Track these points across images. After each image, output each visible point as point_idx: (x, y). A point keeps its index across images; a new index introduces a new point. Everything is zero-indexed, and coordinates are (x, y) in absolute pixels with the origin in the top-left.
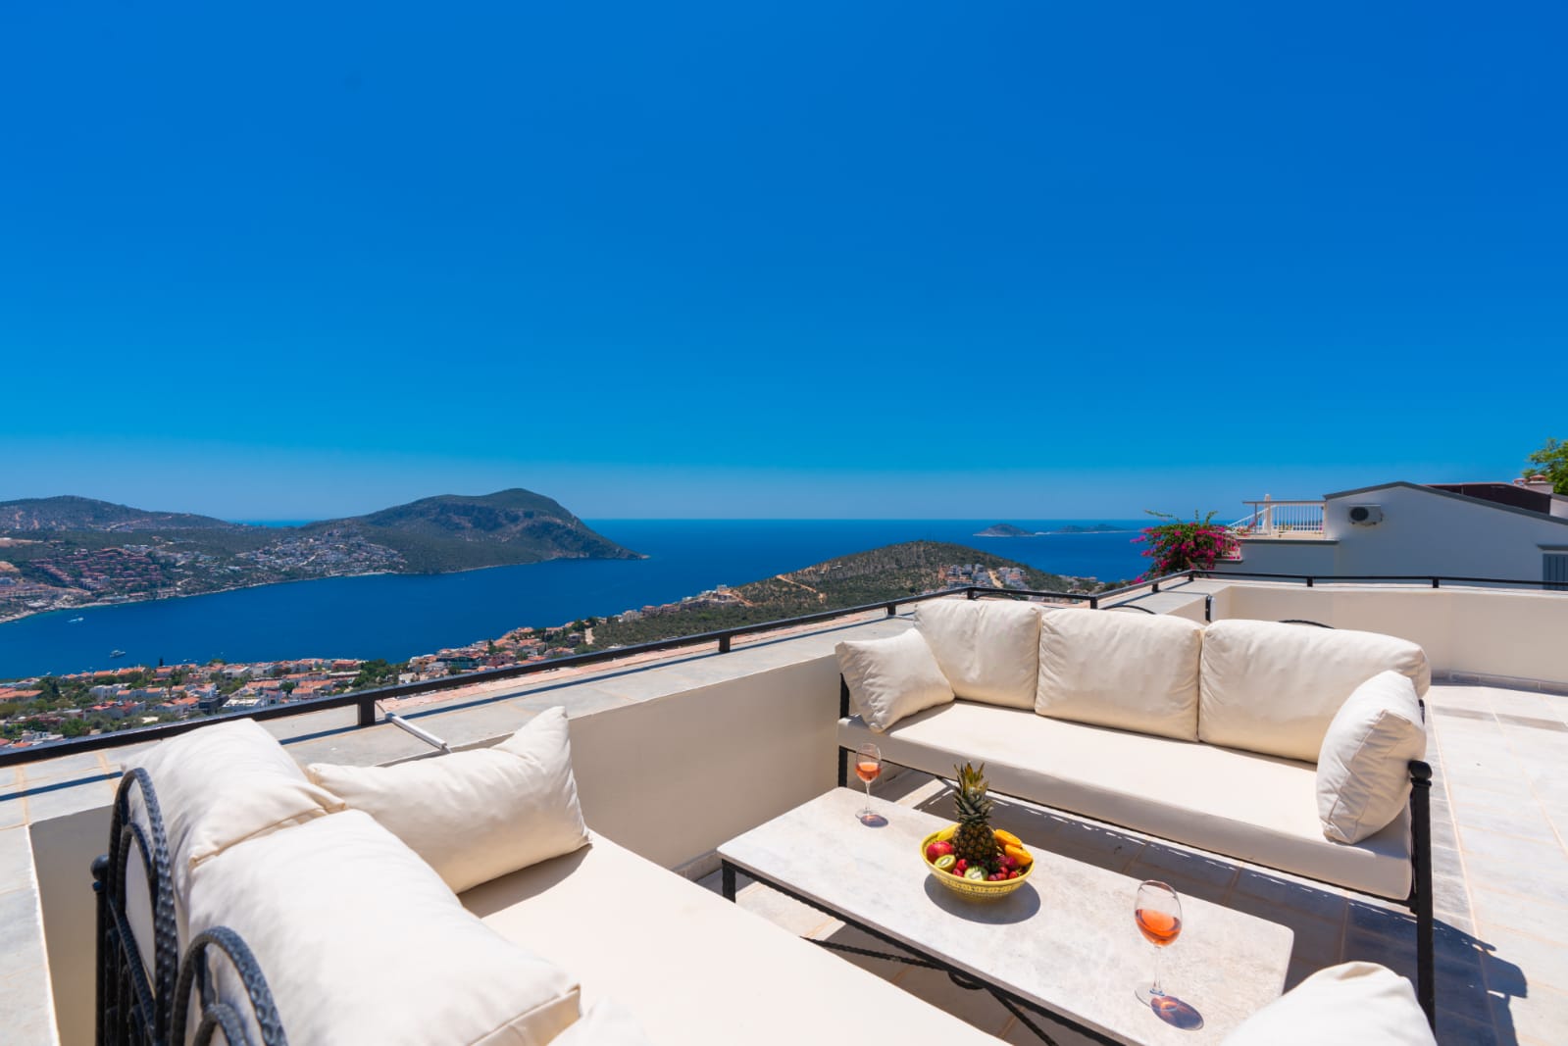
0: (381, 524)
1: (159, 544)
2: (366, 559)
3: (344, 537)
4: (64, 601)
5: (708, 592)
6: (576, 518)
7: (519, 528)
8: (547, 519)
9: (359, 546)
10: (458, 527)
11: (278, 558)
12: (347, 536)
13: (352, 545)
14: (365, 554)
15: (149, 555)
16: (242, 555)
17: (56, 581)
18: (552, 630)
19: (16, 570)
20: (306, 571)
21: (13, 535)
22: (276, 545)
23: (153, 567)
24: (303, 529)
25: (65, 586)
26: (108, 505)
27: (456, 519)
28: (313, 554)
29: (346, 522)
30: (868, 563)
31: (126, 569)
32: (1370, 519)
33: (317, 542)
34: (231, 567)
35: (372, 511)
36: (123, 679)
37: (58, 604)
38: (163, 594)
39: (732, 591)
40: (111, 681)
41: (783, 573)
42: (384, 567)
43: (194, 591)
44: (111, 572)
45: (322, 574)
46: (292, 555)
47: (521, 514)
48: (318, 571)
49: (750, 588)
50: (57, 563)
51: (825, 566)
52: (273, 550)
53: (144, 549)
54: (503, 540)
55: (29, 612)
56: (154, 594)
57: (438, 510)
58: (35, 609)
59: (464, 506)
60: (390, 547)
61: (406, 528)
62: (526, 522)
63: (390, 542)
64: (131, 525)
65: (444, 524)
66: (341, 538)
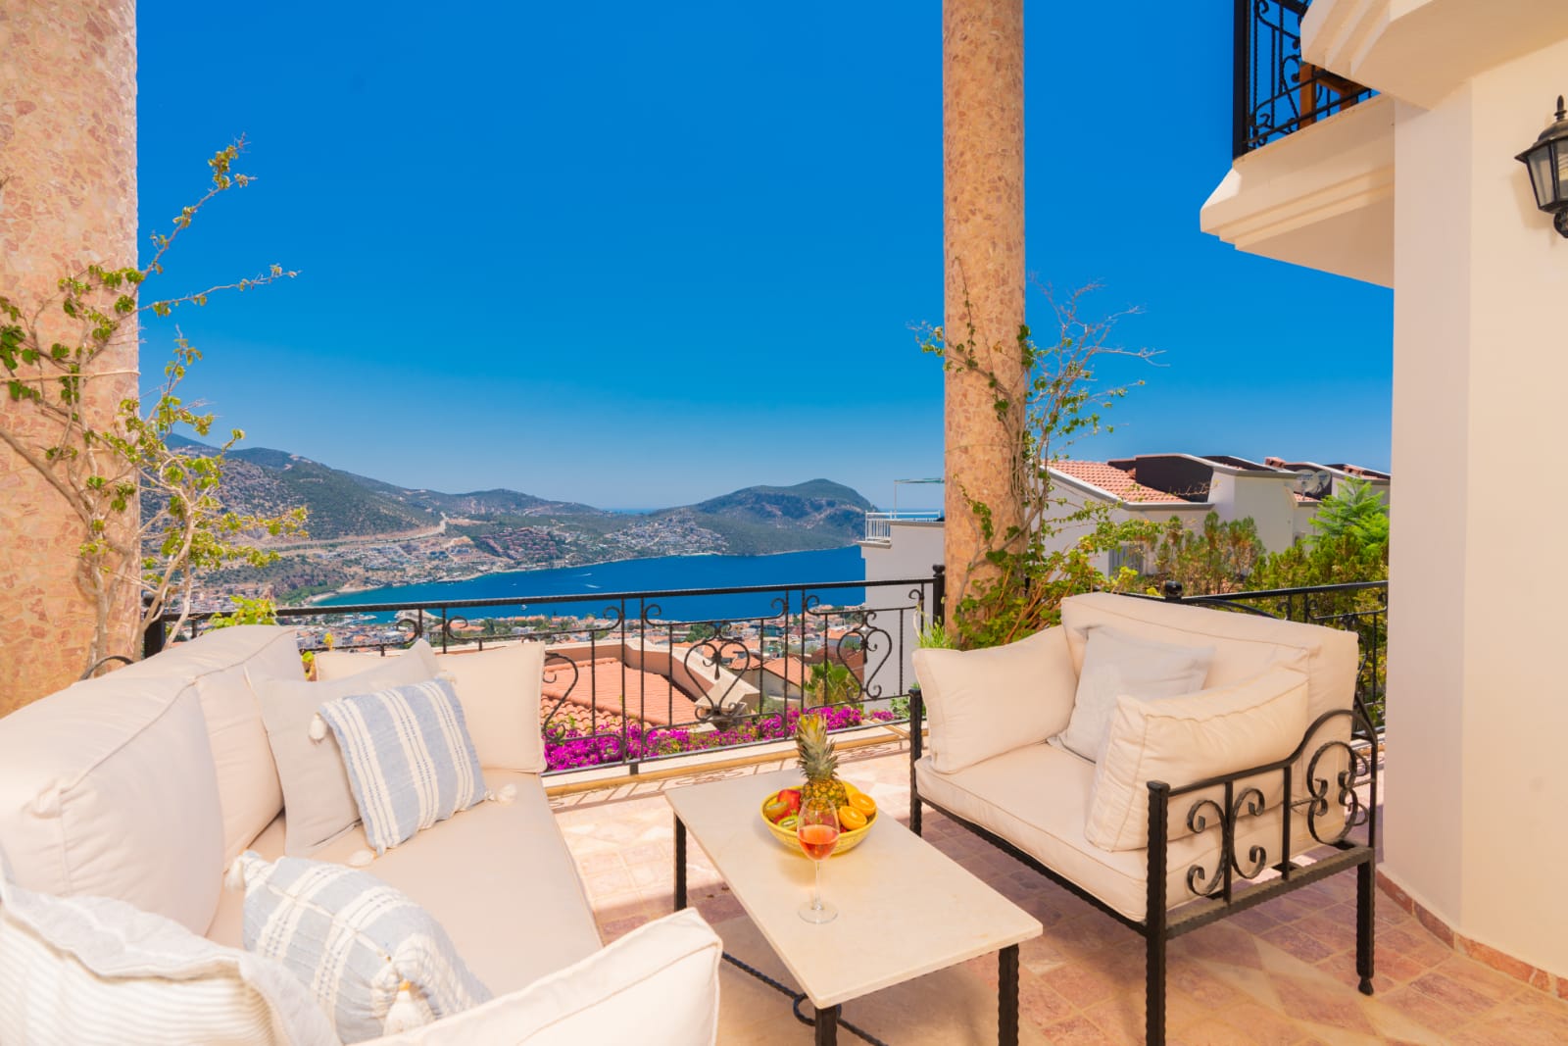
0: (708, 512)
1: (554, 525)
2: (696, 542)
3: (680, 522)
4: (499, 566)
7: (822, 515)
8: (847, 507)
9: (692, 530)
10: (770, 515)
11: (633, 538)
12: (682, 521)
13: (686, 529)
14: (696, 537)
15: (549, 534)
17: (494, 552)
18: (850, 608)
19: (472, 543)
20: (652, 550)
21: (471, 517)
22: (631, 528)
23: (551, 543)
24: (650, 515)
25: (499, 556)
26: (524, 495)
27: (769, 508)
28: (658, 536)
29: (682, 510)
31: (535, 544)
33: (660, 527)
34: (601, 545)
35: (702, 501)
36: (531, 624)
37: (495, 569)
38: (558, 564)
40: (524, 624)
42: (710, 549)
43: (577, 563)
44: (525, 546)
46: (643, 536)
47: (824, 502)
48: (661, 551)
50: (494, 538)
52: (629, 532)
53: (546, 530)
54: (808, 527)
55: (480, 574)
56: (552, 565)
57: (754, 499)
58: (481, 571)
59: (775, 496)
60: (715, 531)
61: (732, 516)
62: (829, 511)
63: (716, 528)
64: (538, 511)
65: (758, 513)
66: (678, 524)
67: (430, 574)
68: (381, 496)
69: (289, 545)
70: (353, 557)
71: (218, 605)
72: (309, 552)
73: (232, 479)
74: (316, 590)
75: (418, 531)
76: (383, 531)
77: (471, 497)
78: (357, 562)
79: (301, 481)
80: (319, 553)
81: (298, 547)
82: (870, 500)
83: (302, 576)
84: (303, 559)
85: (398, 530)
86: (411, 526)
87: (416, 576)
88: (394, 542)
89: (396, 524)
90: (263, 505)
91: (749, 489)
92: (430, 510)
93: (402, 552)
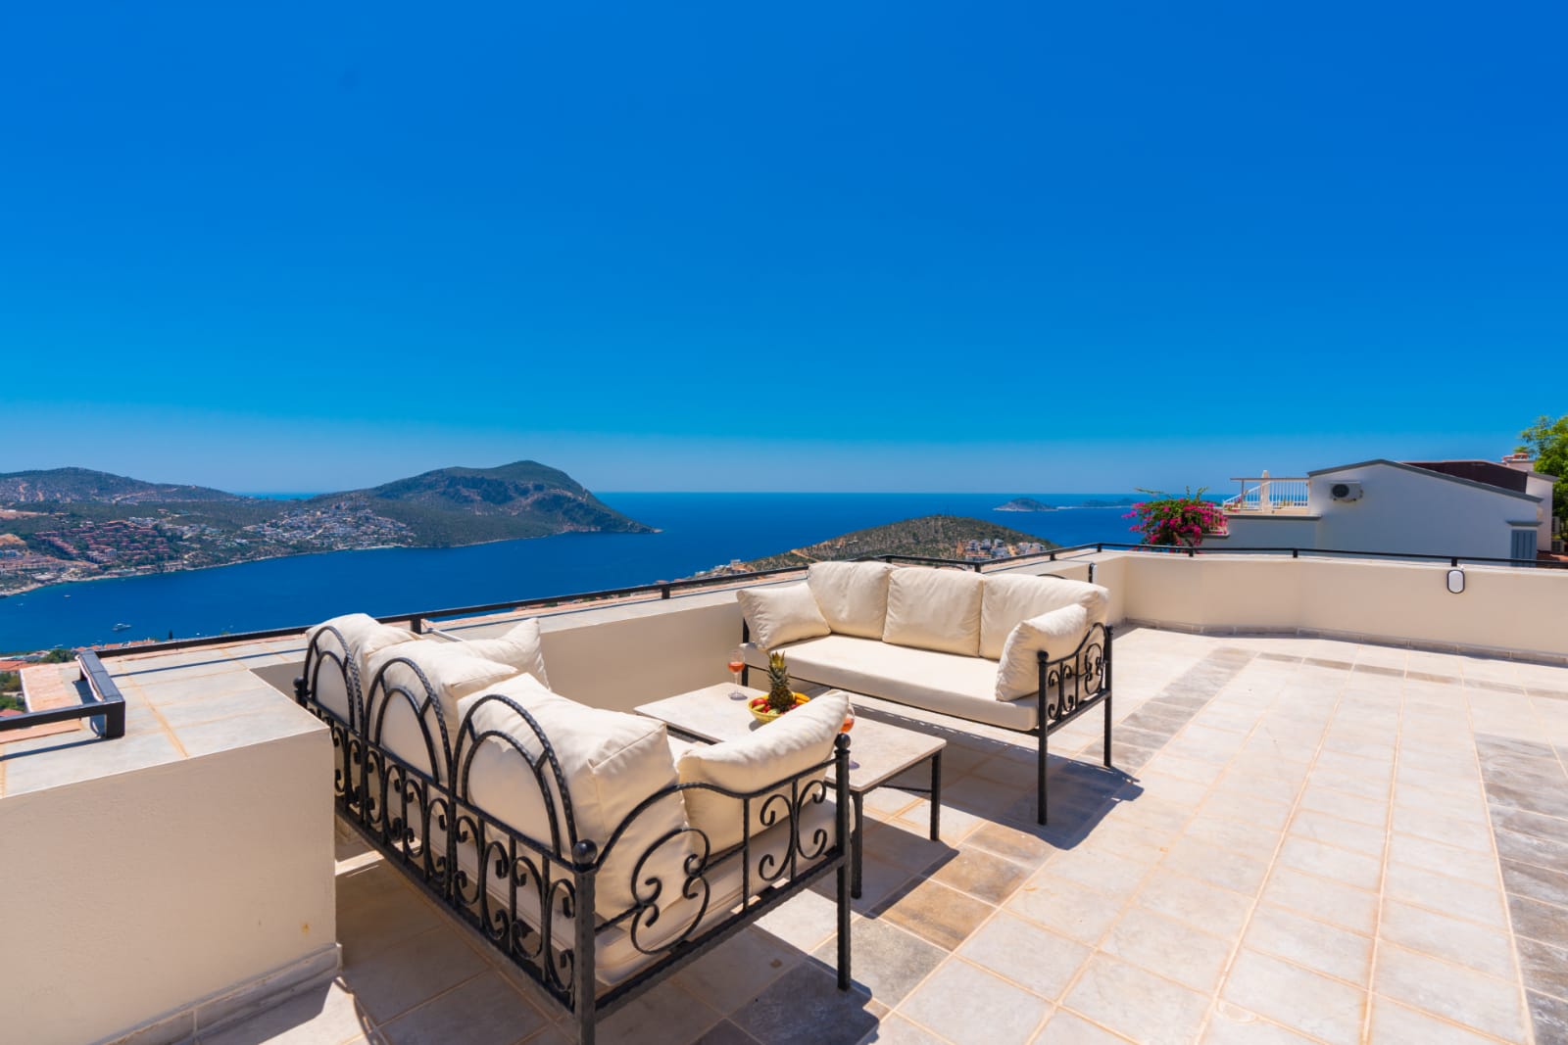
0: (389, 497)
1: (164, 516)
2: (374, 533)
3: (351, 510)
4: (72, 573)
5: (721, 566)
6: (586, 491)
7: (529, 501)
8: (558, 491)
9: (367, 519)
10: (467, 500)
11: (286, 531)
12: (354, 509)
13: (360, 518)
14: (373, 527)
15: (155, 527)
16: (248, 528)
17: (63, 554)
19: (22, 542)
20: (313, 544)
21: (18, 507)
22: (283, 518)
23: (159, 539)
24: (309, 502)
25: (71, 559)
26: (112, 476)
27: (465, 492)
28: (321, 527)
29: (353, 495)
30: (884, 538)
31: (133, 541)
32: (1349, 497)
33: (324, 515)
34: (238, 541)
35: (380, 484)
37: (65, 577)
38: (171, 567)
39: (746, 566)
41: (799, 548)
42: (393, 540)
43: (201, 564)
44: (118, 545)
45: (330, 548)
46: (299, 528)
47: (530, 486)
48: (326, 545)
49: (764, 563)
50: (63, 535)
51: (841, 540)
52: (280, 523)
53: (150, 521)
54: (514, 514)
55: (37, 586)
56: (161, 568)
57: (447, 482)
58: (42, 582)
59: (473, 478)
60: (398, 520)
61: (415, 501)
62: (536, 496)
63: (398, 516)
64: (136, 498)
65: (453, 497)
66: (348, 512)
77: (16, 479)
82: (582, 485)
91: (440, 472)
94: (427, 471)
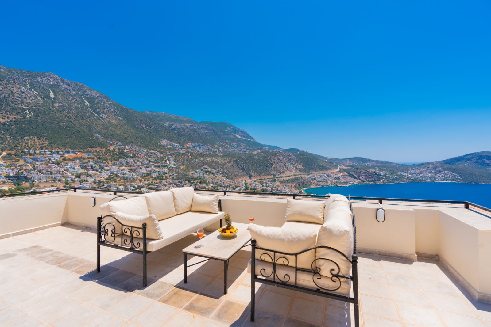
0: (449, 164)
1: (377, 169)
2: (442, 177)
3: (433, 168)
4: (356, 182)
9: (440, 172)
10: (489, 165)
11: (410, 174)
12: (435, 168)
13: (437, 171)
14: (442, 174)
15: (374, 172)
17: (355, 178)
19: (348, 174)
20: (419, 179)
21: (347, 166)
22: (409, 170)
23: (375, 175)
24: (418, 165)
25: (356, 179)
26: (365, 159)
27: (487, 161)
28: (422, 174)
29: (434, 163)
31: (369, 175)
33: (423, 170)
34: (396, 177)
35: (445, 159)
37: (355, 183)
38: (378, 183)
42: (451, 180)
43: (385, 183)
44: (366, 176)
46: (415, 174)
48: (424, 180)
50: (355, 173)
52: (408, 172)
53: (373, 170)
55: (350, 185)
56: (376, 183)
57: (478, 158)
58: (350, 184)
60: (453, 172)
61: (460, 165)
63: (453, 171)
64: (370, 164)
65: (481, 164)
66: (433, 169)
67: (335, 184)
68: (321, 160)
69: (298, 174)
70: (314, 178)
71: (283, 189)
72: (303, 176)
73: (286, 156)
74: (305, 186)
75: (331, 170)
76: (322, 170)
77: (347, 160)
78: (315, 179)
79: (301, 156)
80: (305, 176)
81: (300, 174)
83: (301, 182)
84: (302, 177)
85: (326, 170)
86: (329, 169)
87: (331, 184)
88: (325, 173)
89: (325, 168)
90: (292, 163)
91: (473, 154)
92: (335, 164)
93: (327, 177)
94: (468, 153)
